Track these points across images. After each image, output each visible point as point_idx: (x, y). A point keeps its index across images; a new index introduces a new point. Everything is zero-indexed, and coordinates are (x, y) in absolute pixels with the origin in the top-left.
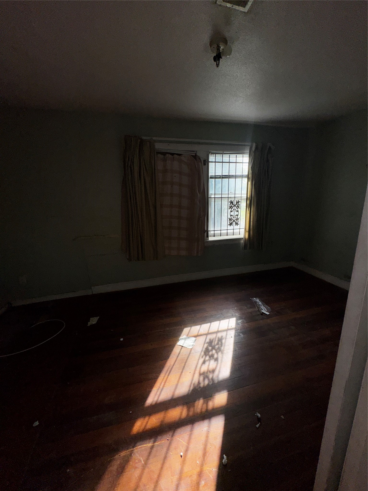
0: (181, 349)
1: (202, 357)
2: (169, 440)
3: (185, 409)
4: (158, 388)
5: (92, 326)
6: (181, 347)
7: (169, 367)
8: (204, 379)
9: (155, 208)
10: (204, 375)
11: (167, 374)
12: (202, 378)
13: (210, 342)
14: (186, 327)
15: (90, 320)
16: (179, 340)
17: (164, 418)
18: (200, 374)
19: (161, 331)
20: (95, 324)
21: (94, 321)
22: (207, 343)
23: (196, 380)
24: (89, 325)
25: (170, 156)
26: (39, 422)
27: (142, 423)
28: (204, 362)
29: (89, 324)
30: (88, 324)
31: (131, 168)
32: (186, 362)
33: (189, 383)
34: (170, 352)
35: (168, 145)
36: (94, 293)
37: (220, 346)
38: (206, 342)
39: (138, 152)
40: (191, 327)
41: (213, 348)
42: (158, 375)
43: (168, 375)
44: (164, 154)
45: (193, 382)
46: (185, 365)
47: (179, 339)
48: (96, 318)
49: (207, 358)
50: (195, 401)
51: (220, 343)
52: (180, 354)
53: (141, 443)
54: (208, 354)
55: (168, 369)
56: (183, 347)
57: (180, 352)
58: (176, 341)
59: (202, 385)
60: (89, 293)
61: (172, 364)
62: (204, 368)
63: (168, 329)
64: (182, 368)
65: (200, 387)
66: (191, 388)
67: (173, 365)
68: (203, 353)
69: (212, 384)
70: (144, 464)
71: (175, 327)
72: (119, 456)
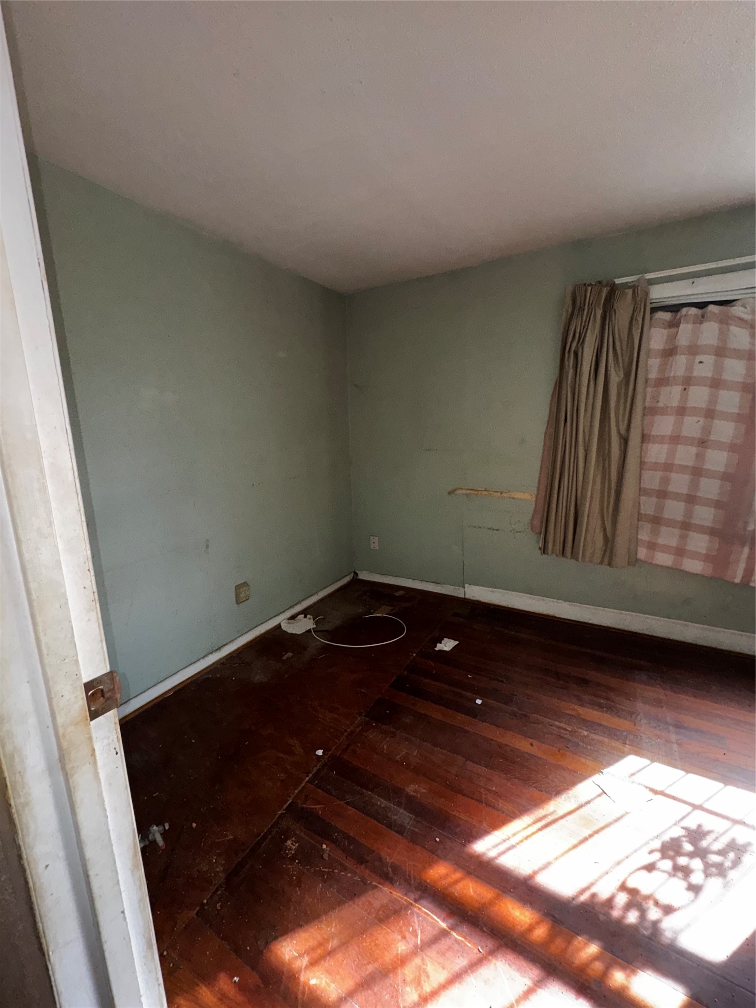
0: (600, 795)
1: (651, 852)
2: (481, 952)
3: (544, 929)
4: (507, 837)
5: (441, 652)
6: (601, 791)
7: (551, 814)
8: (628, 906)
9: (625, 441)
10: (636, 899)
11: (539, 825)
12: (622, 899)
13: (696, 835)
14: (637, 754)
15: (443, 642)
16: (602, 773)
17: (491, 903)
18: (623, 887)
19: (566, 730)
20: (446, 651)
21: (447, 645)
22: (683, 828)
23: (604, 891)
24: (437, 649)
25: (693, 311)
26: (323, 752)
27: (447, 876)
28: (650, 868)
29: (439, 647)
30: (436, 646)
31: (576, 354)
32: (597, 832)
33: (584, 885)
34: (565, 785)
35: (693, 283)
36: (467, 596)
37: (728, 864)
38: (685, 823)
39: (599, 316)
40: (653, 761)
41: (701, 853)
42: (517, 812)
43: (540, 829)
44: (675, 309)
45: (593, 890)
46: (591, 836)
47: (602, 771)
48: (452, 641)
49: (667, 865)
50: (578, 935)
51: (732, 855)
52: (592, 804)
53: (431, 906)
54: (673, 858)
55: (545, 817)
56: (605, 795)
57: (592, 800)
58: (595, 770)
59: (616, 913)
60: (459, 593)
61: (561, 813)
62: (644, 883)
63: (586, 733)
64: (581, 838)
65: (608, 915)
66: (583, 898)
67: (562, 817)
68: (657, 844)
69: (649, 938)
70: (419, 946)
71: (606, 740)
72: (391, 893)
